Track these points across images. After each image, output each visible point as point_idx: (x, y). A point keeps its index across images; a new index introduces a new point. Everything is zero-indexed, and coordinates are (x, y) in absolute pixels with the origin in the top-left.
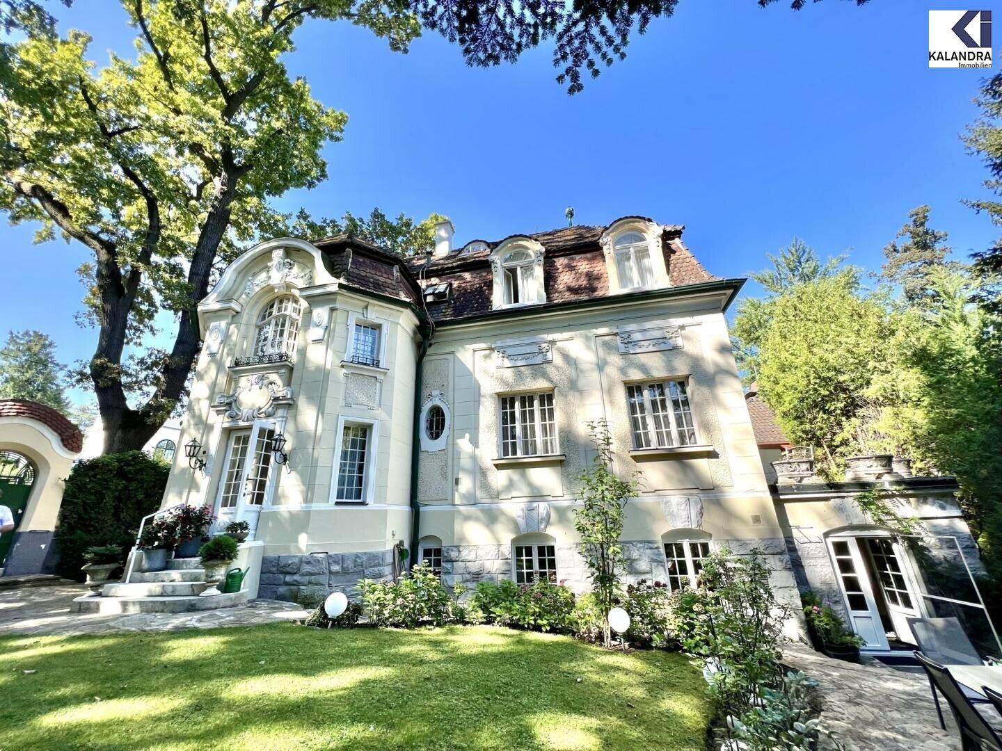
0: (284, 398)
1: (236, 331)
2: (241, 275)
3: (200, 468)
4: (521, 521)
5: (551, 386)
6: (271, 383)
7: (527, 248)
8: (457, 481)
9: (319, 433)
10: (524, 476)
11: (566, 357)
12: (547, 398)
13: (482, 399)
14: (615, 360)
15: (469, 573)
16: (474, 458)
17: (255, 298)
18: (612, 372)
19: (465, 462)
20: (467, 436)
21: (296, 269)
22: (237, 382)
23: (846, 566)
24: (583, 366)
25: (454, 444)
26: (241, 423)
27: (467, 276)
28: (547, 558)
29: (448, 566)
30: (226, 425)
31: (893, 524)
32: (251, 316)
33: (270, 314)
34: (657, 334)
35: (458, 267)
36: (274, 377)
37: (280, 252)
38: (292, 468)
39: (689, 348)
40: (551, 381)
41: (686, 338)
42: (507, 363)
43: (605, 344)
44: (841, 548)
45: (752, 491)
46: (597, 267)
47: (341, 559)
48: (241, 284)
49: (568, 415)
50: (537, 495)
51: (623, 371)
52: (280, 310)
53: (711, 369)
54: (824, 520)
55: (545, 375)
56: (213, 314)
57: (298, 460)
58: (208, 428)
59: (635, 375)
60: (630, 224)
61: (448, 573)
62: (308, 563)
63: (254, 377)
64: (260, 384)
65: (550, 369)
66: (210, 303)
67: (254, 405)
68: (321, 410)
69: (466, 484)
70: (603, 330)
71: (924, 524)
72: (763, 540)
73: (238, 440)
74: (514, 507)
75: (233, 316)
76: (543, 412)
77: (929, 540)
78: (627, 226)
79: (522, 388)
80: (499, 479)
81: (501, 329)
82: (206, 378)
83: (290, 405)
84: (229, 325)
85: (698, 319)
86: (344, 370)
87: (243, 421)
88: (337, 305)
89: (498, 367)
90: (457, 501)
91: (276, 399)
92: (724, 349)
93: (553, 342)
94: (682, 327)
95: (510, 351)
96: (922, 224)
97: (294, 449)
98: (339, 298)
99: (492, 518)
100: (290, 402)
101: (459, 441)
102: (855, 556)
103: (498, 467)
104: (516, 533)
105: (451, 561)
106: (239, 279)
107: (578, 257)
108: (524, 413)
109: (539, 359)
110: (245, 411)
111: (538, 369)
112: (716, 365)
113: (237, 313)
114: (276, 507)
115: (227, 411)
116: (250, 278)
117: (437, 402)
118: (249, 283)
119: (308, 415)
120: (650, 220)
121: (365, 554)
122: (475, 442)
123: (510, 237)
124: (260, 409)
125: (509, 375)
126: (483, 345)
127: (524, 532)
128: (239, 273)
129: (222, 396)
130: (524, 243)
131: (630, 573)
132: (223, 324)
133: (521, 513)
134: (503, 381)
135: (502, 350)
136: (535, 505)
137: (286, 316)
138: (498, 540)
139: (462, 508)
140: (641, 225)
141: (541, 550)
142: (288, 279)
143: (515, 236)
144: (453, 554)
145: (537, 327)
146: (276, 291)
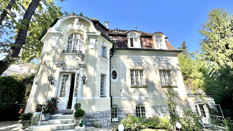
0: (83, 64)
1: (62, 41)
2: (63, 23)
3: (52, 84)
4: (138, 101)
5: (143, 68)
6: (77, 59)
7: (136, 34)
8: (121, 90)
9: (95, 76)
10: (138, 90)
11: (146, 62)
12: (141, 71)
13: (126, 70)
14: (157, 64)
15: (126, 114)
16: (125, 84)
17: (68, 32)
18: (156, 66)
19: (123, 86)
20: (123, 79)
21: (82, 26)
22: (64, 57)
23: (197, 110)
24: (150, 65)
25: (120, 81)
26: (67, 71)
27: (120, 37)
28: (143, 110)
29: (120, 112)
30: (61, 71)
31: (204, 102)
32: (66, 37)
33: (72, 38)
34: (165, 59)
35: (117, 35)
36: (77, 57)
37: (78, 19)
38: (88, 86)
39: (171, 63)
40: (143, 67)
41: (171, 61)
42: (133, 62)
43: (155, 60)
44: (196, 106)
45: (184, 95)
46: (151, 42)
47: (103, 113)
48: (62, 26)
49: (147, 76)
50: (141, 95)
51: (159, 67)
52: (75, 37)
53: (175, 69)
54: (194, 101)
55: (141, 66)
56: (53, 34)
57: (89, 84)
58: (54, 71)
59: (161, 68)
60: (159, 34)
61: (120, 114)
62: (96, 115)
63: (71, 57)
64: (73, 59)
65: (142, 64)
66: (52, 30)
67: (71, 65)
68: (95, 69)
69: (123, 91)
70: (154, 57)
71: (209, 102)
72: (187, 105)
73: (64, 76)
74: (136, 97)
75: (60, 36)
76: (140, 74)
77: (210, 105)
78: (158, 34)
79: (136, 68)
80: (132, 90)
81: (131, 53)
82: (51, 54)
83: (84, 67)
84: (59, 38)
85: (173, 57)
86: (100, 59)
87: (68, 70)
88: (98, 39)
89: (130, 62)
90: (121, 95)
91: (80, 64)
92: (178, 65)
93: (143, 58)
94: (170, 59)
95: (133, 59)
96: (184, 44)
97: (88, 80)
98: (99, 37)
99: (130, 100)
100: (85, 66)
101: (121, 80)
102: (198, 108)
103: (131, 87)
104: (137, 104)
105: (121, 111)
106: (62, 25)
107: (147, 39)
108: (136, 74)
109: (140, 62)
110: (68, 67)
111: (140, 64)
112: (176, 68)
113: (62, 35)
114: (82, 98)
115: (61, 66)
116: (66, 25)
117: (115, 69)
118: (65, 27)
119: (91, 70)
120: (163, 34)
121: (107, 111)
122: (125, 81)
123: (133, 30)
124: (74, 67)
125: (133, 64)
126: (126, 56)
127: (139, 103)
128: (62, 23)
129: (59, 61)
130: (135, 33)
131: (162, 113)
132: (57, 38)
133: (138, 99)
134: (131, 66)
135: (132, 58)
136: (141, 97)
137: (78, 39)
138: (132, 106)
139: (122, 97)
140: (161, 34)
141: (142, 108)
142: (80, 28)
143: (134, 30)
144: (121, 109)
145: (140, 54)
146: (75, 31)
